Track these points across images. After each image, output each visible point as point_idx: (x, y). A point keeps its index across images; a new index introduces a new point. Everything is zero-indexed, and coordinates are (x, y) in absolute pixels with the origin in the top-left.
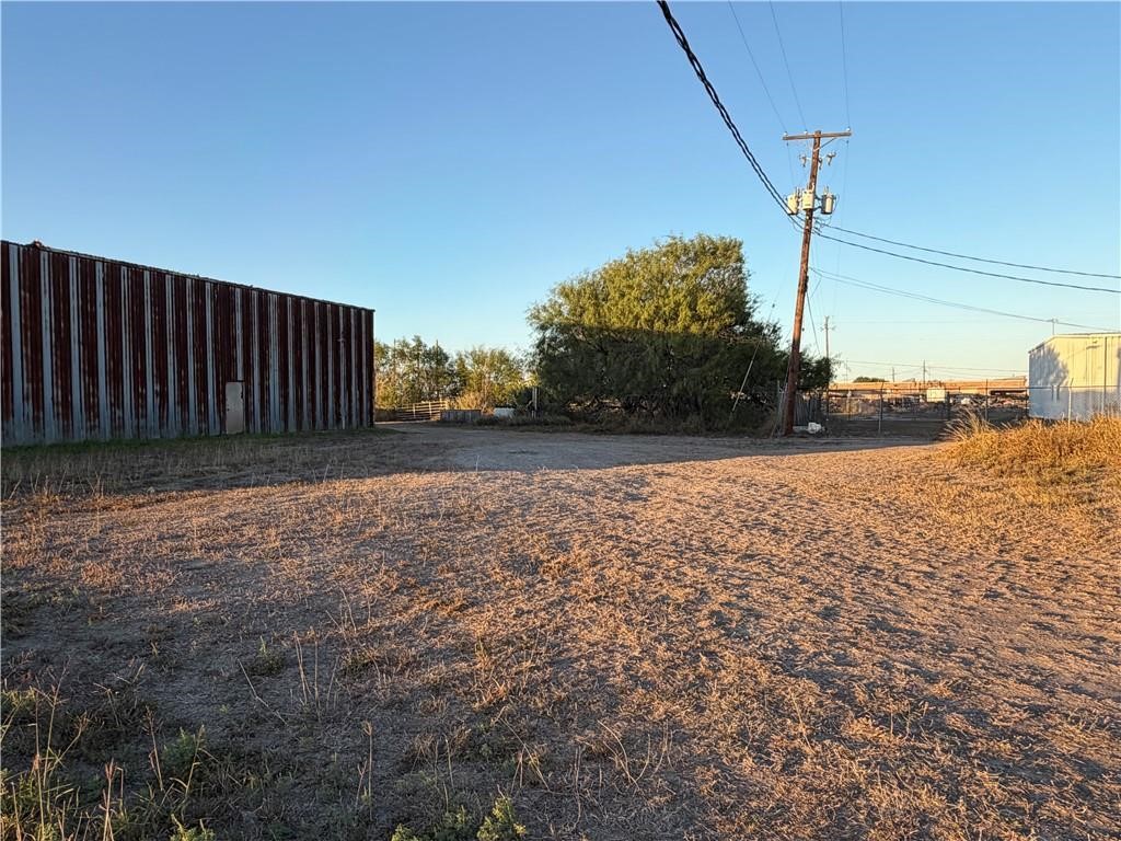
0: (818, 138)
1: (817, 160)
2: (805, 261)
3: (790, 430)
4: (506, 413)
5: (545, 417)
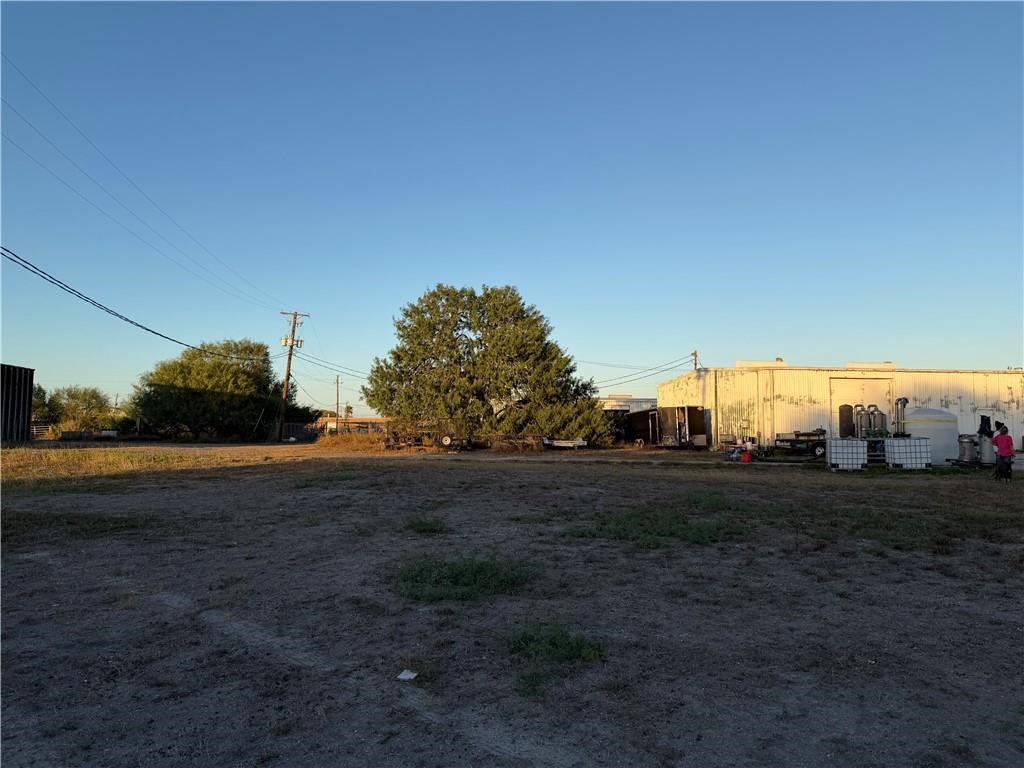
0: (295, 315)
1: (295, 323)
2: (289, 367)
3: (280, 440)
4: (113, 433)
5: (144, 436)
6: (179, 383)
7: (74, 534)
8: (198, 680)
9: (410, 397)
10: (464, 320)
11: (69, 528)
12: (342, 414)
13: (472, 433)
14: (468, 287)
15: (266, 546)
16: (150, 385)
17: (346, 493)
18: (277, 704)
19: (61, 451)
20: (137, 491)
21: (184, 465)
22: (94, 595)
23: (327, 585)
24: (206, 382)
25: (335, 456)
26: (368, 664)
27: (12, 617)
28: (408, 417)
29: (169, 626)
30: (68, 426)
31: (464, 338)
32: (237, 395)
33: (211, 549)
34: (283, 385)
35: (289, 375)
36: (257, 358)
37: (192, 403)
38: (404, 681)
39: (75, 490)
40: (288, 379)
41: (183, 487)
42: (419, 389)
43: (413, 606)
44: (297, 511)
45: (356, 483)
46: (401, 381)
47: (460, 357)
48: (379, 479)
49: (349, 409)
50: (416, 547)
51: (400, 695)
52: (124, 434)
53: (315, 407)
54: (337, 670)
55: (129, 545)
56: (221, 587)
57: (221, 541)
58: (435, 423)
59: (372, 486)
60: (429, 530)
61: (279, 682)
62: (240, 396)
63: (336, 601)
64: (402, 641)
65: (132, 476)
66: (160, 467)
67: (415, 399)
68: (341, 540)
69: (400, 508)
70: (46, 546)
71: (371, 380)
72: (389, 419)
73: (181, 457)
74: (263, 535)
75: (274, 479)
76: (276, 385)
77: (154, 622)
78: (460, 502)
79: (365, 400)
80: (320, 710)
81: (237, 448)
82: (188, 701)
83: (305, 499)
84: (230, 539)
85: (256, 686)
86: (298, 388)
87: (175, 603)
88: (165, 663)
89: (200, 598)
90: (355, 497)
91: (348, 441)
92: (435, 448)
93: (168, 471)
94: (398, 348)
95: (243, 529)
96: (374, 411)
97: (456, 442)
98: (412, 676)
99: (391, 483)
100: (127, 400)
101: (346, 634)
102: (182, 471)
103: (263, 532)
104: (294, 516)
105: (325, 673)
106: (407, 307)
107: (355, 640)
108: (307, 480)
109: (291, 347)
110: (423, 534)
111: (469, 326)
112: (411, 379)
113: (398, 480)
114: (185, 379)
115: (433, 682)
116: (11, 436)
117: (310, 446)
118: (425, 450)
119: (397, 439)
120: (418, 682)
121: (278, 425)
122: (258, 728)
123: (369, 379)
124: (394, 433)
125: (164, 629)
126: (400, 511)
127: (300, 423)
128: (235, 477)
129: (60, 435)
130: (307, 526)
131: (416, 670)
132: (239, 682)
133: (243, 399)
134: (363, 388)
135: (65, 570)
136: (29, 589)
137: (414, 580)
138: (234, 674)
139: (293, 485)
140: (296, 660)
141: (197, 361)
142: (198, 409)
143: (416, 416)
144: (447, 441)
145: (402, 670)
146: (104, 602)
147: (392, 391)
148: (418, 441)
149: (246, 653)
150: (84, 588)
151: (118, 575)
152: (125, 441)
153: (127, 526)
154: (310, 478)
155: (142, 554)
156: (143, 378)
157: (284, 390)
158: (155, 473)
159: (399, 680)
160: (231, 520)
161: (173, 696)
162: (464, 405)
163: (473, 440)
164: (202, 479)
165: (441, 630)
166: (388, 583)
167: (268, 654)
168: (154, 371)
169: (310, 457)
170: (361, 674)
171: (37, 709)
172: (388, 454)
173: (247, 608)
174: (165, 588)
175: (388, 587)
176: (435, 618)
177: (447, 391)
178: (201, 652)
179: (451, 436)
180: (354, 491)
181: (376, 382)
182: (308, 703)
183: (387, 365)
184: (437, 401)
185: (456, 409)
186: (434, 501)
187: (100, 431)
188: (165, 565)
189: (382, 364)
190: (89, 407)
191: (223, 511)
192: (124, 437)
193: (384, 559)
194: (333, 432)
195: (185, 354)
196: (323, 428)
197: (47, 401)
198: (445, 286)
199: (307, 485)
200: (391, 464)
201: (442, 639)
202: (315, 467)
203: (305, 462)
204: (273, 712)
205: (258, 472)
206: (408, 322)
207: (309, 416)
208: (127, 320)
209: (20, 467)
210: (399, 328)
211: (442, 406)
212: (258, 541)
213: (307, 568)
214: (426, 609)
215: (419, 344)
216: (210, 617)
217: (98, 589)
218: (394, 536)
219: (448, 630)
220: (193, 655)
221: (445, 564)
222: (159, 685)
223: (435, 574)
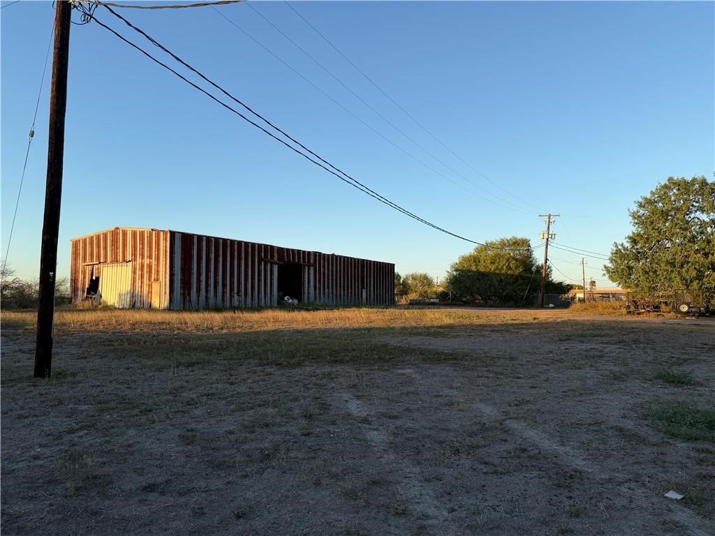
0: (550, 216)
1: (549, 222)
2: (546, 254)
3: (542, 306)
4: (437, 301)
5: (454, 302)
6: (474, 268)
7: (424, 360)
8: (510, 466)
9: (647, 273)
10: (697, 205)
11: (421, 357)
12: (588, 287)
13: (709, 302)
14: (699, 176)
15: (543, 380)
16: (456, 270)
17: (600, 347)
18: (568, 494)
19: (411, 311)
20: (454, 337)
21: (480, 321)
22: (440, 399)
23: (594, 414)
24: (490, 267)
25: (586, 318)
26: (636, 479)
27: (399, 406)
28: (646, 289)
29: (486, 426)
30: (413, 296)
31: (696, 220)
32: (510, 275)
33: (506, 378)
34: (542, 266)
35: (546, 260)
36: (523, 249)
37: (482, 281)
38: (671, 499)
39: (421, 334)
40: (546, 262)
41: (482, 336)
42: (654, 265)
43: (671, 441)
44: (563, 357)
45: (606, 339)
46: (637, 260)
47: (694, 237)
48: (624, 337)
49: (593, 283)
50: (667, 394)
51: (670, 510)
52: (442, 301)
53: (567, 282)
54: (610, 479)
55: (456, 370)
56: (517, 405)
57: (512, 373)
58: (671, 293)
59: (620, 342)
60: (679, 381)
61: (567, 479)
62: (512, 275)
63: (603, 426)
64: (664, 467)
65: (451, 327)
66: (466, 322)
67: (651, 274)
68: (600, 382)
69: (646, 362)
70: (411, 367)
71: (611, 260)
72: (629, 290)
73: (478, 316)
74: (540, 373)
75: (541, 333)
76: (538, 267)
77: (477, 422)
78: (704, 361)
79: (607, 276)
80: (601, 506)
81: (513, 311)
82: (505, 478)
83: (567, 349)
84: (518, 373)
85: (550, 478)
86: (553, 268)
87: (488, 412)
88: (486, 449)
89: (503, 410)
90: (606, 350)
91: (596, 307)
92: (672, 314)
93: (471, 325)
94: (633, 233)
95: (525, 367)
96: (615, 284)
97: (693, 310)
98: (680, 497)
99: (636, 341)
100: (443, 280)
101: (614, 452)
102: (480, 325)
103: (540, 370)
104: (560, 361)
105: (602, 479)
106: (640, 200)
107: (623, 459)
108: (567, 336)
109: (548, 239)
110: (672, 384)
111: (702, 210)
112: (647, 258)
113: (642, 339)
114: (476, 265)
115: (699, 506)
116: (386, 302)
117: (565, 311)
118: (663, 315)
119: (637, 307)
120: (685, 502)
121: (540, 295)
122: (555, 508)
123: (609, 259)
124: (634, 301)
125: (484, 428)
126: (646, 364)
127: (557, 294)
128: (515, 331)
129: (409, 301)
130: (572, 369)
131: (682, 493)
132: (537, 472)
133: (514, 277)
134: (605, 267)
135: (421, 382)
136: (405, 391)
137: (669, 420)
138: (533, 466)
139: (557, 339)
140: (578, 465)
141: (483, 254)
142: (486, 284)
143: (653, 288)
144: (685, 308)
145: (668, 490)
146: (446, 405)
147: (630, 268)
148: (657, 308)
149: (540, 453)
150: (435, 394)
151: (452, 388)
152: (444, 305)
153: (452, 358)
154: (569, 334)
155: (463, 377)
156: (452, 266)
157: (543, 271)
158: (464, 325)
159: (666, 498)
160: (517, 360)
161: (495, 472)
162: (700, 277)
163: (711, 308)
164: (492, 331)
165: (702, 465)
166: (645, 420)
167: (556, 457)
168: (458, 262)
169: (566, 319)
170: (632, 487)
171: (419, 463)
172: (630, 318)
173: (536, 422)
174: (481, 401)
175: (646, 422)
176: (693, 454)
177: (682, 266)
178: (509, 446)
179: (688, 304)
180: (605, 345)
181: (616, 262)
182: (591, 498)
183: (624, 247)
184: (673, 275)
185: (691, 281)
186: (678, 358)
187: (429, 299)
188: (478, 386)
189: (620, 247)
190: (423, 285)
191: (510, 353)
192: (445, 303)
193: (639, 400)
194: (581, 301)
195: (477, 250)
196: (573, 298)
197: (401, 282)
198: (675, 178)
199: (568, 338)
200: (634, 326)
201: (704, 473)
202: (572, 326)
203: (563, 322)
204: (565, 499)
205: (530, 328)
206: (642, 212)
207: (562, 288)
208: (443, 231)
209: (392, 319)
210: (634, 218)
211: (678, 278)
212: (537, 376)
213: (576, 399)
214: (683, 445)
215: (653, 229)
216: (512, 424)
217: (441, 396)
218: (645, 383)
219: (708, 466)
220: (504, 448)
221: (698, 411)
222: (486, 463)
223: (689, 418)
